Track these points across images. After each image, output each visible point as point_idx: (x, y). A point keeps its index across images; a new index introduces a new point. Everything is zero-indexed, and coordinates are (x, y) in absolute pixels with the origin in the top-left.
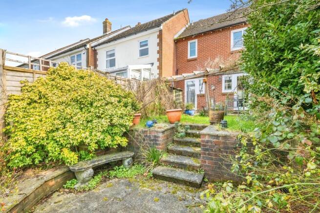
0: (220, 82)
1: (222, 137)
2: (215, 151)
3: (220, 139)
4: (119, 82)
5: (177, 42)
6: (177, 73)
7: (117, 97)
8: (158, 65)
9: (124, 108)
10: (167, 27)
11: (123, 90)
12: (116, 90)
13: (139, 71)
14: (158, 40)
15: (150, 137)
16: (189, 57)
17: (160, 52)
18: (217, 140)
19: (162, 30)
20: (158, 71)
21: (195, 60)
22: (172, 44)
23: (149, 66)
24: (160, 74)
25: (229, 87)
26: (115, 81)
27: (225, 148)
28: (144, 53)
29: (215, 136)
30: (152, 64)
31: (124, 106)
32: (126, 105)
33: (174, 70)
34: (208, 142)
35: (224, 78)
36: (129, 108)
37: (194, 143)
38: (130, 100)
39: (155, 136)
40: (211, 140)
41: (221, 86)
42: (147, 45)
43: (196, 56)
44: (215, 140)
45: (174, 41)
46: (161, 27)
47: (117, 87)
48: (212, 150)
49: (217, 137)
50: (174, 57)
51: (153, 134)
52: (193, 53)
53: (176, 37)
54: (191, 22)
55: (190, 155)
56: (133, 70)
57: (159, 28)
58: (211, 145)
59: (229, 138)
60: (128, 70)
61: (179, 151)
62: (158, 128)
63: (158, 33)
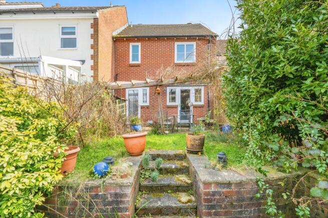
0: (165, 93)
1: (236, 184)
2: (226, 207)
3: (233, 187)
4: (21, 81)
5: (116, 40)
6: (116, 78)
7: (14, 114)
8: (92, 64)
9: (38, 141)
10: (104, 17)
11: (33, 99)
12: (12, 99)
13: (61, 67)
14: (92, 31)
15: (104, 197)
16: (131, 62)
17: (95, 47)
18: (228, 190)
19: (97, 19)
20: (92, 73)
21: (138, 66)
22: (110, 42)
23: (78, 64)
24: (95, 77)
25: (173, 99)
26: (12, 79)
27: (239, 200)
28: (69, 43)
29: (225, 184)
30: (83, 62)
31: (36, 137)
32: (42, 135)
33: (112, 74)
34: (214, 194)
35: (168, 89)
36: (51, 139)
37: (173, 187)
38: (53, 122)
39: (116, 194)
40: (220, 190)
41: (166, 98)
42: (74, 33)
43: (139, 62)
44: (224, 190)
45: (113, 38)
46: (97, 14)
47: (15, 91)
48: (221, 207)
49: (229, 184)
50: (112, 58)
51: (113, 191)
52: (135, 57)
53: (115, 34)
54: (130, 24)
55: (175, 212)
56: (49, 65)
57: (94, 15)
58: (220, 199)
59: (244, 185)
60: (41, 63)
61: (157, 208)
62: (122, 177)
63: (92, 21)
